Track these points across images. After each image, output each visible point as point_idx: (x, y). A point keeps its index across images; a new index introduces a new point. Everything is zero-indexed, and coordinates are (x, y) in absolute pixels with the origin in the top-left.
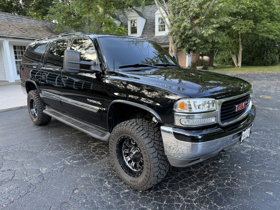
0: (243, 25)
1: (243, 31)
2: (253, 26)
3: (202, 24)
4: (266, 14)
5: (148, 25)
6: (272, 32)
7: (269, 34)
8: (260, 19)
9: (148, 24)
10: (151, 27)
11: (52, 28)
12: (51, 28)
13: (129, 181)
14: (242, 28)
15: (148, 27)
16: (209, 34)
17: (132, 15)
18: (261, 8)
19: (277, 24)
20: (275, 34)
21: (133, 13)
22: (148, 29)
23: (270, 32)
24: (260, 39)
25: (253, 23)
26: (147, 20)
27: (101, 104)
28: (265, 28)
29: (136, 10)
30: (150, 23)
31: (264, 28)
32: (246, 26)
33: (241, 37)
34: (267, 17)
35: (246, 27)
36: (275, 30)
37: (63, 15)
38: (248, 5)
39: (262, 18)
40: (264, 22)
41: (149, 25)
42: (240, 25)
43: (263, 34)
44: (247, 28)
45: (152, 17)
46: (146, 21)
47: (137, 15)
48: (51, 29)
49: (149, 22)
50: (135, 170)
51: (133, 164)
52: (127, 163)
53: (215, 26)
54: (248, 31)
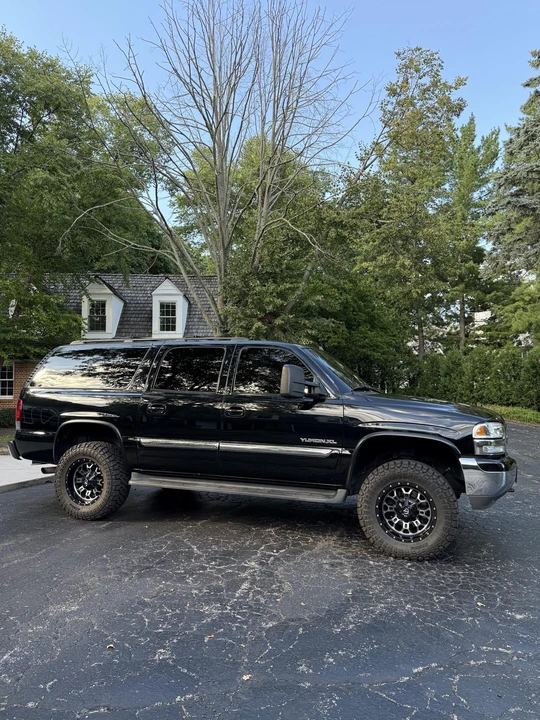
0: (330, 332)
1: (332, 343)
2: (347, 335)
3: (286, 327)
4: (364, 317)
5: (130, 315)
6: (377, 346)
7: (375, 350)
8: (355, 323)
9: (130, 312)
10: (140, 319)
13: (409, 549)
14: (329, 338)
15: (132, 319)
17: (99, 292)
18: (355, 306)
19: (381, 333)
20: (382, 351)
21: (100, 287)
22: (132, 323)
23: (375, 347)
25: (346, 329)
26: (125, 303)
27: (336, 442)
28: (367, 340)
29: (104, 282)
30: (136, 312)
31: (364, 340)
32: (336, 334)
34: (365, 321)
35: (336, 336)
36: (381, 345)
39: (358, 322)
40: (361, 328)
41: (134, 316)
43: (364, 350)
46: (125, 306)
47: (109, 291)
49: (132, 309)
50: (410, 534)
51: (406, 525)
52: (393, 528)
53: (309, 332)
54: (339, 343)
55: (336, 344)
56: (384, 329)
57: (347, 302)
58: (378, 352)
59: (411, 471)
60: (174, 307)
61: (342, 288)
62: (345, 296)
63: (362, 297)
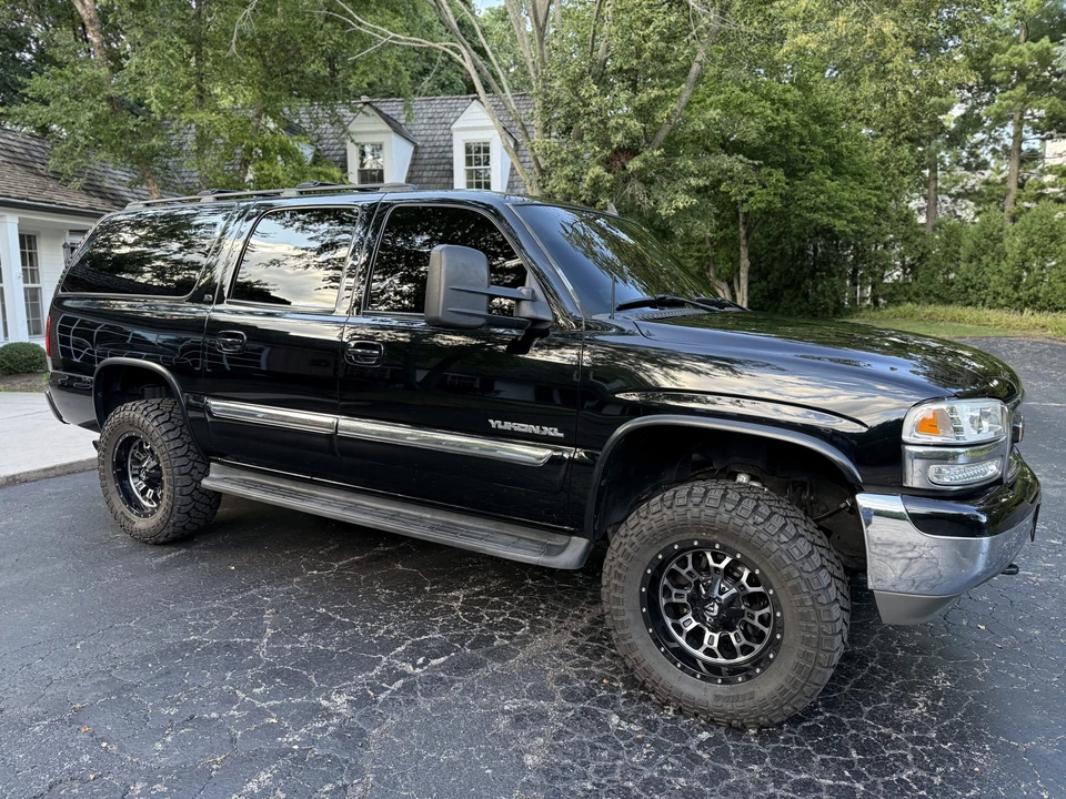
0: (754, 183)
1: (756, 204)
2: (784, 189)
3: (651, 174)
4: (820, 153)
5: (422, 168)
6: (841, 208)
7: (836, 216)
8: (802, 166)
9: (423, 162)
10: (436, 173)
11: (31, 155)
12: (29, 158)
13: (710, 698)
14: (751, 194)
15: (425, 174)
16: (677, 209)
17: (366, 127)
18: (805, 133)
19: (851, 184)
20: (849, 217)
21: (371, 119)
22: (425, 180)
23: (838, 209)
24: (795, 231)
25: (784, 178)
26: (416, 147)
27: (562, 435)
28: (822, 197)
29: (377, 110)
30: (432, 161)
31: (817, 197)
32: (765, 187)
33: (745, 224)
34: (822, 162)
35: (764, 191)
36: (849, 205)
37: (91, 108)
38: (769, 122)
39: (809, 163)
40: (814, 176)
41: (428, 168)
42: (746, 182)
43: (816, 216)
44: (768, 194)
45: (436, 138)
46: (415, 152)
47: (386, 127)
48: (28, 161)
49: (426, 156)
50: (721, 660)
51: (711, 638)
52: (682, 640)
53: (693, 182)
54: (770, 202)
55: (763, 205)
56: (859, 176)
57: (788, 126)
58: (840, 218)
59: (726, 517)
60: (487, 150)
61: (780, 100)
62: (785, 114)
63: (820, 116)
